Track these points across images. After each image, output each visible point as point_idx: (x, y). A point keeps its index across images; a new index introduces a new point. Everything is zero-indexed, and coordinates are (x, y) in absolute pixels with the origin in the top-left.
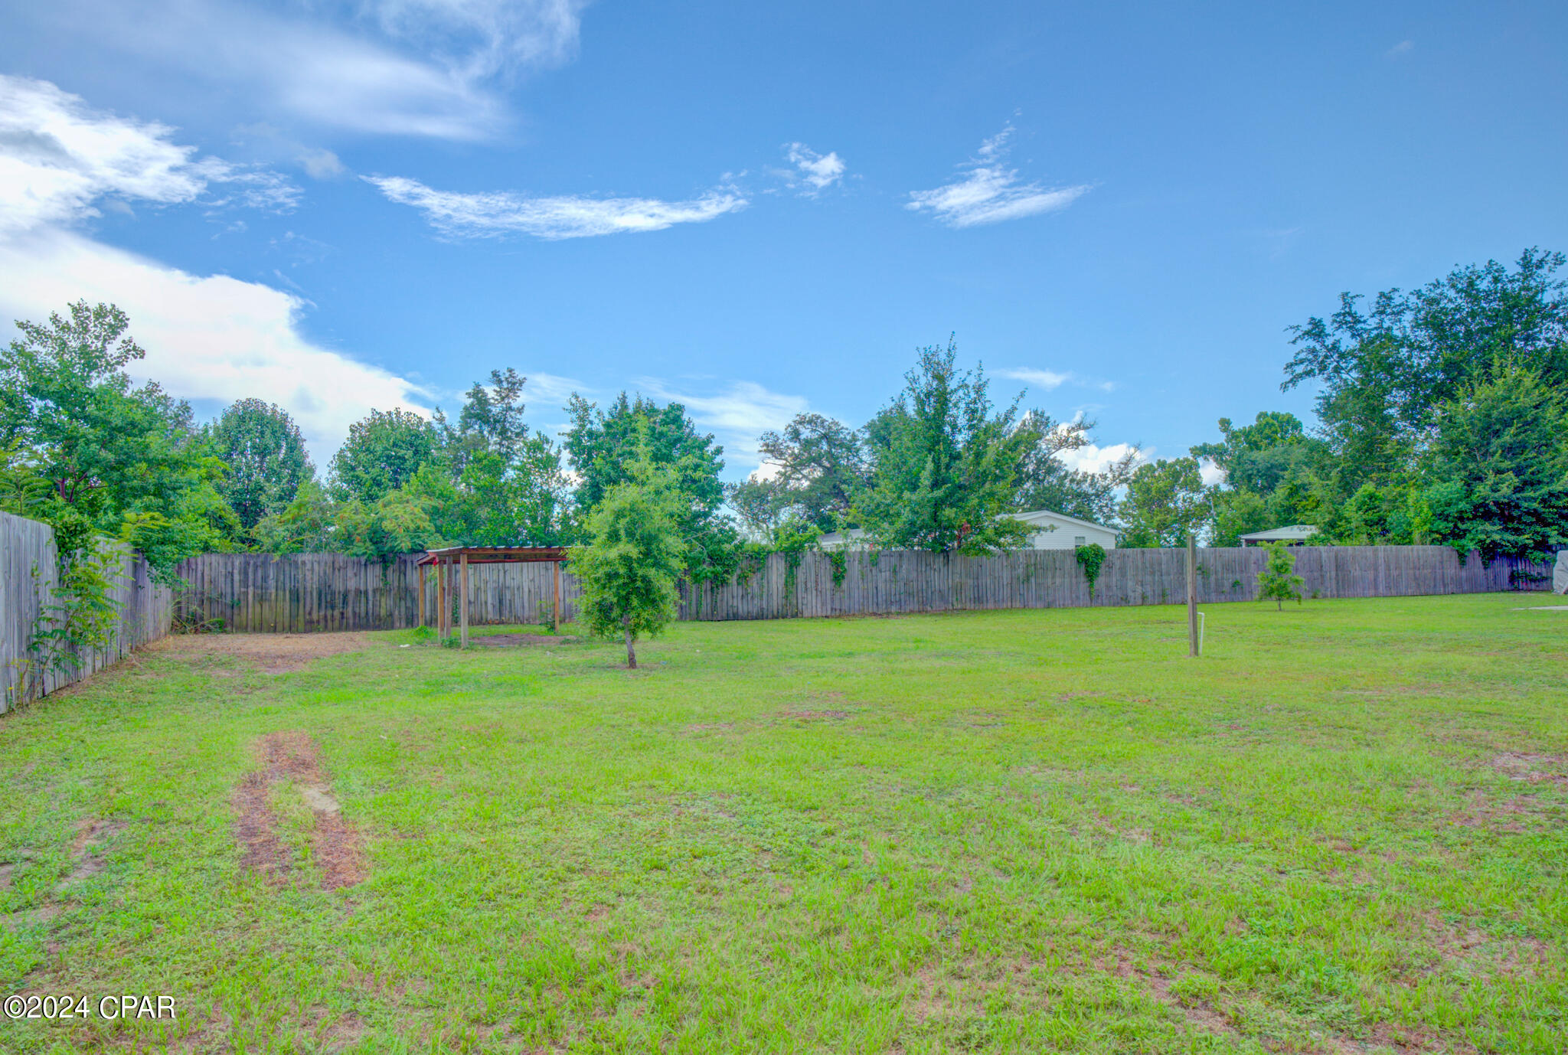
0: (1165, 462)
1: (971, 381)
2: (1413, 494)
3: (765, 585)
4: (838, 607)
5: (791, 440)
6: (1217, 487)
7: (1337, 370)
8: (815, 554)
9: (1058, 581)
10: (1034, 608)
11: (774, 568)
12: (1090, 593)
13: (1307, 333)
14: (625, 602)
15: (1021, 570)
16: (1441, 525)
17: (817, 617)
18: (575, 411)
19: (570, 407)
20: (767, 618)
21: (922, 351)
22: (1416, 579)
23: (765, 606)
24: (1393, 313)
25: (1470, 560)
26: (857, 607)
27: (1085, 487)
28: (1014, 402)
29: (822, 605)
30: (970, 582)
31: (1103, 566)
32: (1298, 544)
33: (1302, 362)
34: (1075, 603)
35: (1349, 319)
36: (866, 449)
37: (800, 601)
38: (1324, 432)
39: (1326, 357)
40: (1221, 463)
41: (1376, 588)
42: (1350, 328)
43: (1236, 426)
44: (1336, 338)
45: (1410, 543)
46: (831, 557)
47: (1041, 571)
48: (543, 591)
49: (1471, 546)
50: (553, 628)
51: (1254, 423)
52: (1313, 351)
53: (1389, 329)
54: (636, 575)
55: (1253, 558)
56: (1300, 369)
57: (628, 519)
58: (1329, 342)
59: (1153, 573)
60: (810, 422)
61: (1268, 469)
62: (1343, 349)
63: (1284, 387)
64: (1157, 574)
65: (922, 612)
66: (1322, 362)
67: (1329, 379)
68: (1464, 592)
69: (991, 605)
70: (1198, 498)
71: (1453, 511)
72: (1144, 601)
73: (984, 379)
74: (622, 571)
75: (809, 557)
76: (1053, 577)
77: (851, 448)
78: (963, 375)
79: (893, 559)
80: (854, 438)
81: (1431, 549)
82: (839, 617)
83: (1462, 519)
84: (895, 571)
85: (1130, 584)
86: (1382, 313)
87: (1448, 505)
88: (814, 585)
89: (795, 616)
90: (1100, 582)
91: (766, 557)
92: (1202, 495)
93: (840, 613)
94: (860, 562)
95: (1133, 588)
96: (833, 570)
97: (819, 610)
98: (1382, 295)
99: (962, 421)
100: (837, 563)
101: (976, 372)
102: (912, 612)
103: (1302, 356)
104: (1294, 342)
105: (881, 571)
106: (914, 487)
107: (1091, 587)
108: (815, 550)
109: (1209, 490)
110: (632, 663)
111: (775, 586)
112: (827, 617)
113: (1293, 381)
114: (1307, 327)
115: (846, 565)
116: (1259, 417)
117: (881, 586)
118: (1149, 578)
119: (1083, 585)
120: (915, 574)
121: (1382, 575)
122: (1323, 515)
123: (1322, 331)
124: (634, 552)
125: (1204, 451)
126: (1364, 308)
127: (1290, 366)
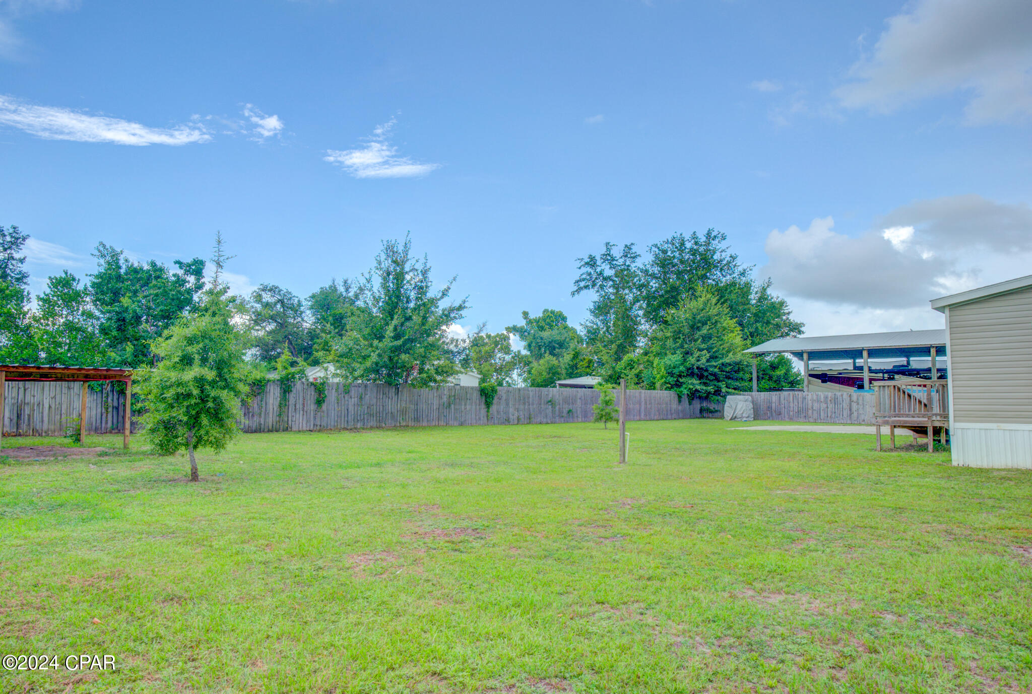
0: (490, 335)
1: (419, 267)
2: (656, 361)
3: (264, 406)
4: (319, 423)
5: (256, 302)
6: (519, 352)
7: (602, 287)
8: (303, 383)
9: (468, 407)
10: (452, 426)
11: (272, 394)
12: (487, 416)
13: (587, 263)
14: (194, 422)
15: (445, 399)
16: (672, 380)
17: (303, 431)
18: (103, 256)
19: (97, 253)
20: (264, 431)
21: (385, 243)
22: (658, 410)
23: (262, 422)
24: (631, 257)
25: (683, 400)
26: (332, 423)
27: (452, 347)
28: (449, 284)
29: (307, 422)
30: (412, 407)
31: (495, 398)
32: (589, 388)
33: (584, 280)
34: (477, 423)
35: (609, 258)
36: (308, 312)
37: (290, 419)
38: (593, 322)
39: (596, 279)
40: (523, 337)
41: (640, 416)
42: (610, 263)
43: (532, 316)
44: (603, 268)
45: (654, 389)
46: (315, 386)
47: (458, 401)
48: (64, 407)
49: (686, 392)
50: (78, 439)
51: (541, 315)
52: (590, 274)
53: (629, 266)
54: (208, 396)
55: (579, 396)
56: (582, 284)
57: (201, 345)
58: (599, 269)
59: (524, 403)
60: (270, 290)
61: (550, 342)
62: (605, 275)
63: (573, 294)
64: (527, 404)
65: (379, 428)
66: (594, 281)
67: (598, 291)
68: (679, 418)
69: (425, 423)
70: (508, 358)
71: (676, 371)
72: (519, 421)
73: (428, 267)
74: (196, 392)
75: (298, 383)
76: (465, 405)
77: (296, 309)
78: (413, 262)
79: (360, 389)
80: (300, 304)
81: (666, 393)
82: (319, 431)
83: (680, 376)
84: (361, 398)
85: (511, 410)
86: (626, 256)
87: (674, 368)
88: (301, 407)
89: (286, 429)
90: (494, 408)
91: (266, 385)
92: (510, 356)
93: (320, 429)
94: (337, 390)
95: (513, 414)
96: (317, 396)
97: (304, 425)
98: (626, 246)
99: (413, 295)
100: (320, 390)
101: (422, 261)
102: (372, 428)
103: (584, 276)
104: (580, 268)
105: (351, 398)
106: (381, 338)
107: (488, 412)
108: (304, 380)
109: (515, 353)
110: (194, 476)
111: (271, 407)
112: (311, 431)
113: (579, 290)
114: (587, 260)
115: (326, 392)
116: (544, 312)
117: (351, 408)
118: (522, 407)
119: (483, 411)
120: (375, 400)
121: (643, 407)
122: (605, 371)
123: (595, 263)
124: (210, 375)
125: (514, 329)
126: (617, 252)
127: (577, 282)
